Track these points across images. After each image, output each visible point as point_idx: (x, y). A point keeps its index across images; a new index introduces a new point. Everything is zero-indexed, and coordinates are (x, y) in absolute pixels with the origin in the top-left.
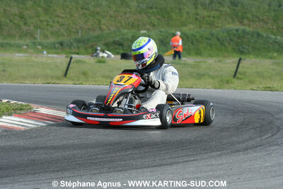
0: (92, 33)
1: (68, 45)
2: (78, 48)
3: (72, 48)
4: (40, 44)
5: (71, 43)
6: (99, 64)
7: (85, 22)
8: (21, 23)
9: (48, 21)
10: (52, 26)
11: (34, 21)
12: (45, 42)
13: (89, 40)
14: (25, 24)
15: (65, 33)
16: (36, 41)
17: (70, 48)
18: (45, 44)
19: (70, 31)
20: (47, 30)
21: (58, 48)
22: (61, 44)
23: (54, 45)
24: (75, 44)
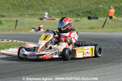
0: (76, 8)
2: (70, 15)
4: (52, 14)
5: (66, 13)
6: (76, 22)
7: (73, 3)
8: (43, 4)
9: (55, 3)
10: (57, 5)
11: (48, 2)
12: (54, 12)
13: (75, 11)
14: (45, 4)
15: (63, 8)
16: (50, 12)
17: (66, 15)
18: (54, 14)
19: (66, 7)
20: (55, 6)
21: (60, 15)
22: (62, 13)
23: (58, 14)
24: (68, 13)
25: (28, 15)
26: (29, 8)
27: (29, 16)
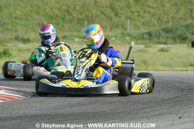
0: (183, 23)
1: (156, 35)
2: (167, 37)
3: (161, 38)
4: (129, 35)
5: (159, 33)
7: (177, 13)
8: (113, 15)
9: (139, 12)
10: (143, 17)
11: (124, 12)
12: (134, 32)
13: (177, 29)
14: (116, 15)
15: (156, 23)
16: (125, 32)
17: (158, 38)
18: (134, 35)
19: (161, 21)
20: (139, 21)
21: (146, 39)
22: (150, 34)
23: (143, 35)
24: (163, 34)
25: (79, 37)
26: (84, 23)
27: (80, 40)
